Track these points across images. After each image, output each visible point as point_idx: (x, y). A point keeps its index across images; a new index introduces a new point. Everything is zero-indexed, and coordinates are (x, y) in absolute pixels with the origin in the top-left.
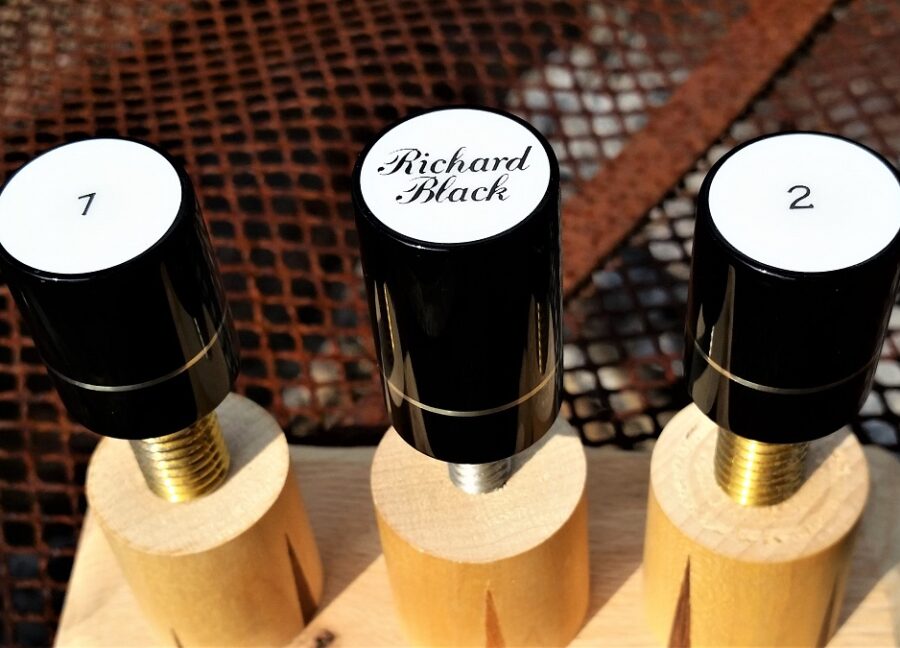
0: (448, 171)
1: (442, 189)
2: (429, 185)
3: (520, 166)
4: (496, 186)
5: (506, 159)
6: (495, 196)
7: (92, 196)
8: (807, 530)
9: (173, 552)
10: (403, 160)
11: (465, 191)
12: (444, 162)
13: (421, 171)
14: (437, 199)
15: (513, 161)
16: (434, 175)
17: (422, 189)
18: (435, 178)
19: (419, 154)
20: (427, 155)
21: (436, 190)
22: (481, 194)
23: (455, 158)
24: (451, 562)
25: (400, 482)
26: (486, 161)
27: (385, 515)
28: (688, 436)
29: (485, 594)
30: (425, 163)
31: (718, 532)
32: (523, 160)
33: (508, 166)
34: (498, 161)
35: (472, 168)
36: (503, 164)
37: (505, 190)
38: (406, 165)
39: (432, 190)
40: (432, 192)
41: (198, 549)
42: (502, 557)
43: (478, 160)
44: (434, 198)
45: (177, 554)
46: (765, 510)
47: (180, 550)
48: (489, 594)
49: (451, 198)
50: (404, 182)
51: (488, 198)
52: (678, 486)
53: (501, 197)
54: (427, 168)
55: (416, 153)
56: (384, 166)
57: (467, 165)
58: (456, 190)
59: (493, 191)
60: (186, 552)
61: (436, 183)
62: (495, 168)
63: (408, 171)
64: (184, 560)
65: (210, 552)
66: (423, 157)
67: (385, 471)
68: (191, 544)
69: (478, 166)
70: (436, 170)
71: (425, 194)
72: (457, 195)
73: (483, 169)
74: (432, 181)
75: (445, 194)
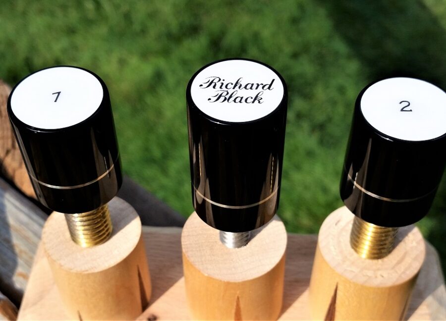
0: (234, 88)
1: (231, 97)
2: (224, 94)
3: (269, 88)
4: (257, 96)
5: (262, 84)
6: (256, 101)
7: (59, 93)
8: (397, 272)
9: (84, 271)
10: (212, 82)
11: (242, 98)
12: (232, 84)
13: (221, 88)
14: (228, 101)
15: (265, 85)
16: (227, 90)
17: (220, 96)
18: (227, 91)
19: (220, 80)
20: (224, 80)
21: (227, 97)
22: (250, 100)
23: (237, 83)
24: (221, 281)
25: (196, 241)
26: (253, 85)
27: (189, 257)
28: (336, 224)
29: (236, 298)
30: (222, 84)
31: (352, 271)
32: (270, 85)
33: (263, 88)
34: (258, 85)
35: (245, 87)
36: (261, 87)
37: (262, 99)
38: (213, 84)
41: (96, 271)
42: (246, 279)
43: (248, 84)
44: (227, 101)
45: (86, 273)
46: (375, 261)
47: (87, 271)
48: (238, 298)
49: (235, 101)
51: (253, 102)
52: (332, 248)
53: (259, 102)
54: (224, 87)
55: (218, 79)
56: (203, 84)
57: (243, 86)
58: (237, 97)
59: (255, 99)
60: (90, 272)
61: (228, 93)
62: (257, 88)
63: (214, 87)
64: (88, 276)
65: (102, 272)
66: (221, 81)
67: (188, 236)
68: (92, 268)
69: (249, 87)
70: (228, 87)
71: (222, 99)
72: (238, 100)
73: (251, 88)
74: (226, 93)
75: (232, 99)
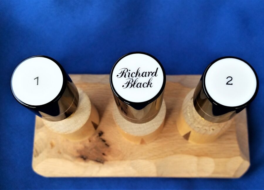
0: (136, 77)
1: (135, 83)
2: (131, 82)
3: (155, 75)
4: (149, 82)
5: (151, 72)
6: (149, 86)
7: (37, 78)
8: (220, 127)
10: (123, 72)
11: (141, 84)
12: (135, 73)
13: (129, 77)
15: (153, 73)
16: (132, 78)
17: (129, 83)
18: (132, 79)
21: (133, 83)
22: (145, 85)
23: (137, 72)
26: (146, 73)
30: (129, 73)
32: (156, 73)
33: (152, 75)
34: (149, 73)
35: (142, 75)
36: (151, 74)
37: (152, 84)
38: (124, 74)
39: (132, 83)
40: (132, 84)
43: (144, 72)
44: (133, 86)
49: (137, 86)
50: (124, 80)
51: (147, 87)
53: (150, 86)
54: (130, 76)
55: (126, 70)
56: (118, 75)
57: (141, 74)
58: (138, 83)
59: (148, 84)
61: (133, 81)
62: (148, 76)
63: (125, 76)
66: (129, 71)
69: (144, 74)
70: (133, 76)
71: (130, 85)
72: (139, 85)
73: (145, 76)
74: (132, 80)
75: (136, 85)
